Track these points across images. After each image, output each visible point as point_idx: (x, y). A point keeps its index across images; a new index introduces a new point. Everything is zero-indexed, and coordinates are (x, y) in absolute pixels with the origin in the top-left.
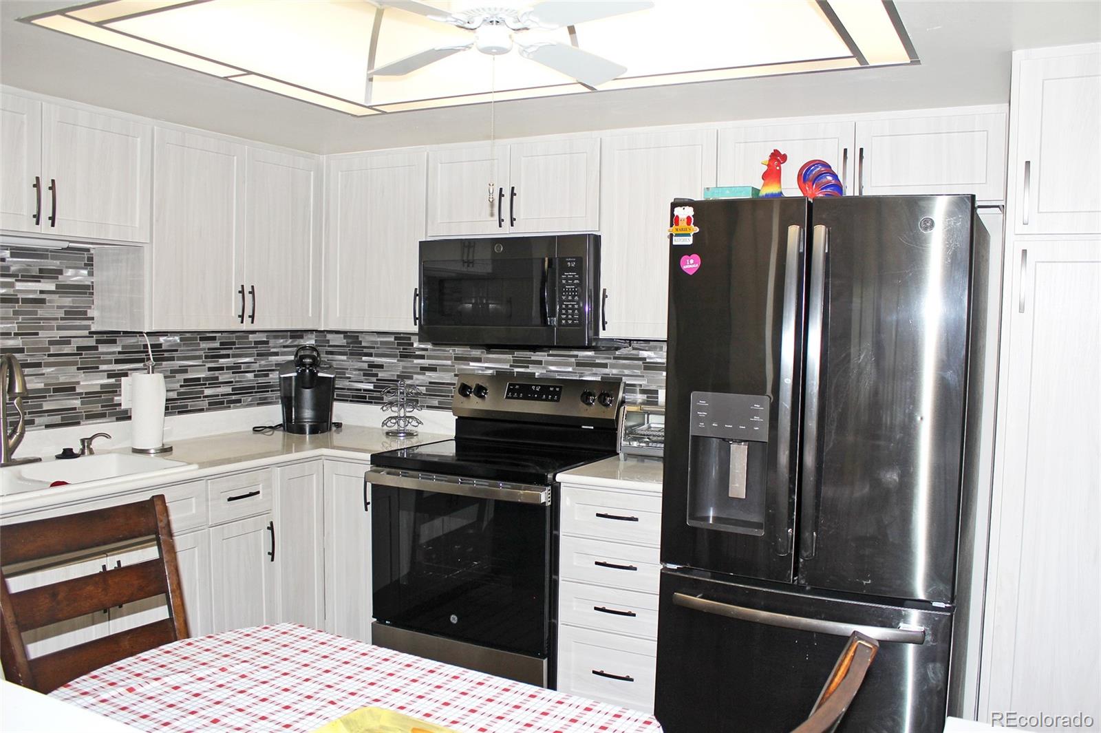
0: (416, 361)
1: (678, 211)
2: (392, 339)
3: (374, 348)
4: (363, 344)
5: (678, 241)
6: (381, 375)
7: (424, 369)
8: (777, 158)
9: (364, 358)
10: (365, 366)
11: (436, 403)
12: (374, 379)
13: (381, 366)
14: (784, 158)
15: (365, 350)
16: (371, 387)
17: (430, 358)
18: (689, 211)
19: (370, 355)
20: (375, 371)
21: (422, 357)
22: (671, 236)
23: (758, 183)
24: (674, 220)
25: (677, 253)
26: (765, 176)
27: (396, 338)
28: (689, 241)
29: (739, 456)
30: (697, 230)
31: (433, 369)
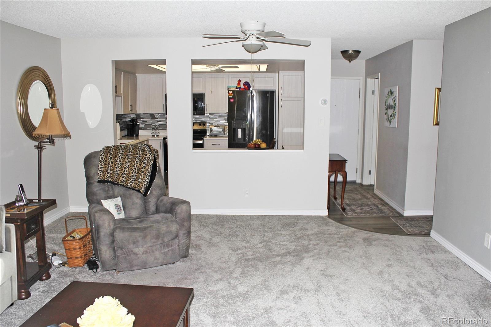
0: (156, 120)
1: (229, 92)
2: (149, 115)
3: (144, 117)
4: (141, 116)
5: (229, 97)
6: (146, 123)
7: (158, 121)
8: (240, 81)
9: (141, 120)
10: (142, 121)
11: (161, 129)
12: (144, 124)
13: (146, 121)
14: (241, 81)
15: (142, 118)
16: (143, 126)
17: (159, 119)
18: (232, 92)
19: (143, 119)
20: (144, 122)
21: (158, 119)
22: (228, 96)
23: (237, 85)
24: (229, 93)
25: (229, 99)
26: (238, 84)
27: (150, 115)
28: (232, 97)
29: (240, 131)
30: (233, 95)
31: (160, 121)
